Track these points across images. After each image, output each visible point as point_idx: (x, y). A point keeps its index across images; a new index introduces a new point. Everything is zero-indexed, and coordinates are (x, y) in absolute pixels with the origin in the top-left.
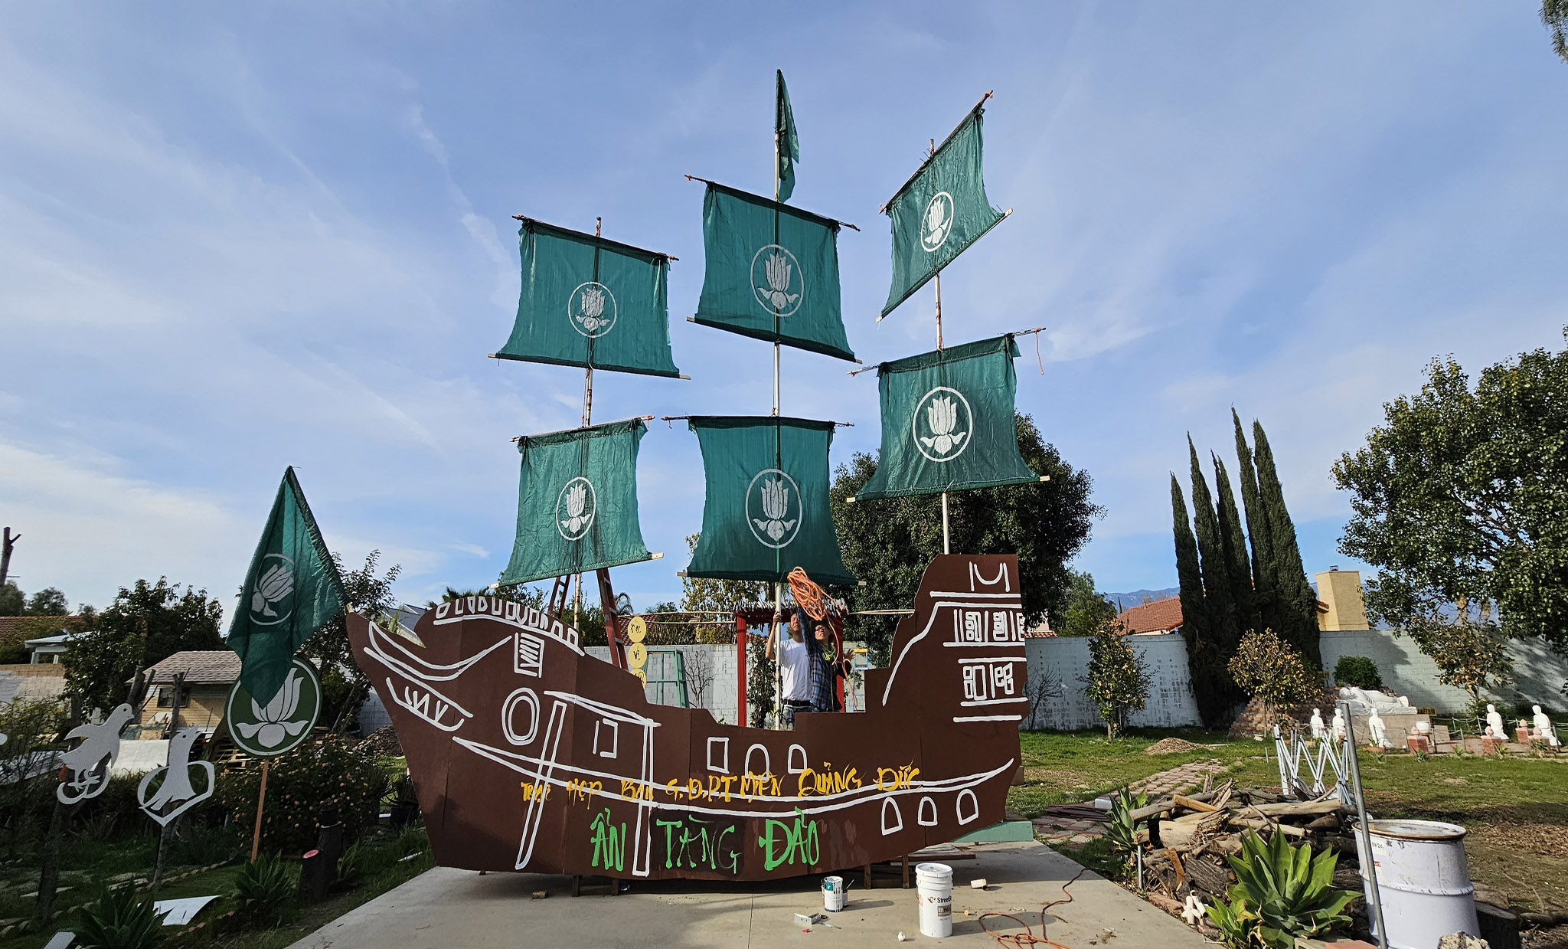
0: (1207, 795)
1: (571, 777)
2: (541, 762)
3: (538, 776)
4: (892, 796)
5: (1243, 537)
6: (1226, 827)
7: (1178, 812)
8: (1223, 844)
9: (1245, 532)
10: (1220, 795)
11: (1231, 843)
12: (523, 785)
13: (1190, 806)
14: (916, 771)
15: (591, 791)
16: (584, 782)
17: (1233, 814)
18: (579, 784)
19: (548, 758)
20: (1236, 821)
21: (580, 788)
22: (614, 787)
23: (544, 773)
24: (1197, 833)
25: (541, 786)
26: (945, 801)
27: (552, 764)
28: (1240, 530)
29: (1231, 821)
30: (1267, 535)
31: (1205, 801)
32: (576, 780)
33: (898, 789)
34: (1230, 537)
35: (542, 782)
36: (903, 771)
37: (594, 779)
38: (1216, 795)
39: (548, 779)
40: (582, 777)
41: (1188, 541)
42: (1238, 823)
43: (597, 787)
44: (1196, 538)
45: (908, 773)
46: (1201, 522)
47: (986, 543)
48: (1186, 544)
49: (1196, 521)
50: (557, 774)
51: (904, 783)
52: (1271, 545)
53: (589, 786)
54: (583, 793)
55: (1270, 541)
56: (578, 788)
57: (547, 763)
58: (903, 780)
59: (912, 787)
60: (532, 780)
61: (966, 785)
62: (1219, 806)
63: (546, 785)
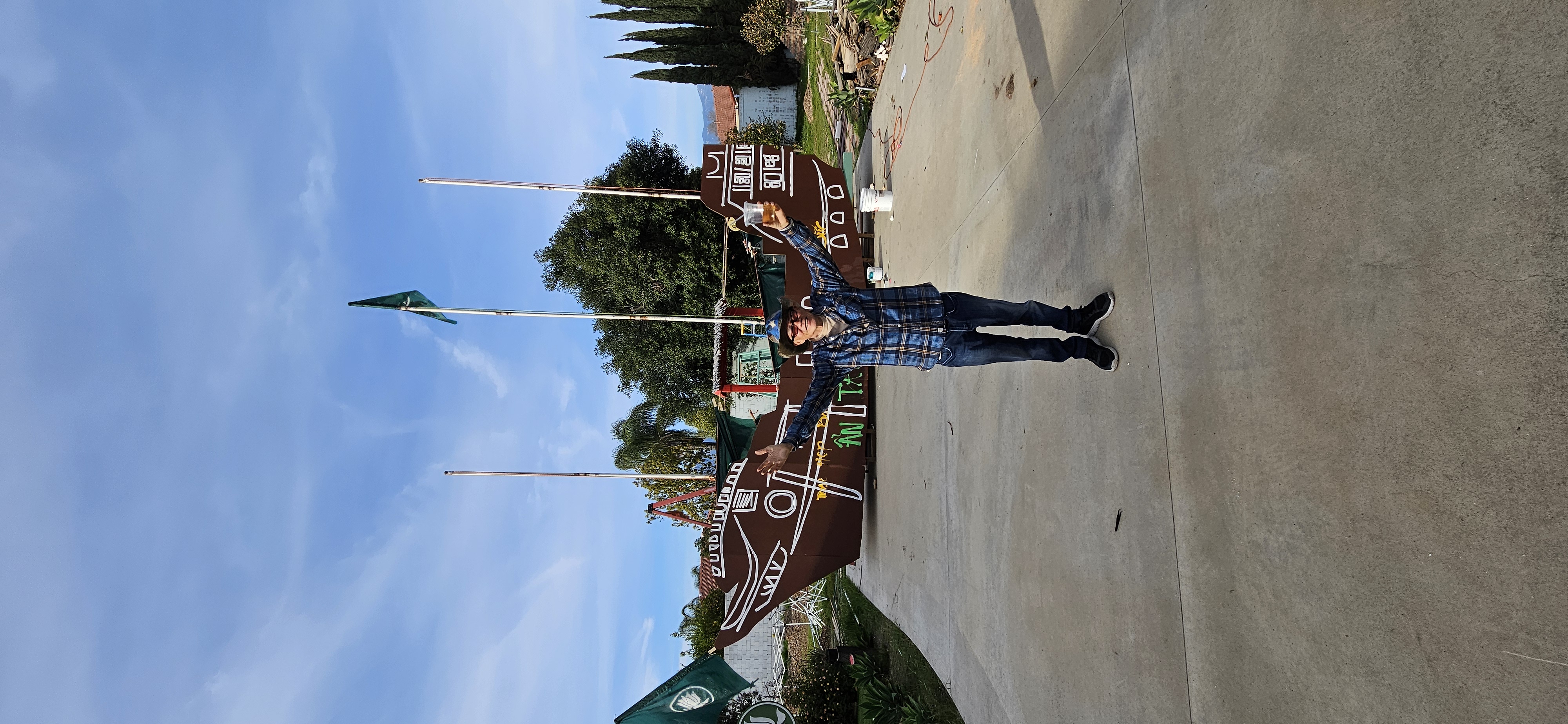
0: (832, 41)
1: (814, 463)
2: (806, 486)
3: (814, 488)
4: (829, 240)
5: (680, 28)
6: (847, 31)
7: (839, 58)
8: (854, 32)
9: (676, 26)
10: (832, 33)
11: (854, 27)
12: (818, 499)
13: (837, 52)
14: (817, 223)
15: (822, 448)
16: (818, 454)
17: (842, 26)
18: (818, 457)
19: (803, 481)
20: (844, 24)
21: (821, 455)
22: (821, 430)
23: (811, 483)
24: (850, 49)
25: (819, 485)
26: (834, 206)
27: (807, 478)
28: (675, 29)
29: (844, 27)
30: (679, 10)
31: (835, 43)
32: (816, 459)
33: (826, 236)
34: (679, 38)
35: (817, 485)
36: (817, 232)
37: (816, 446)
38: (832, 36)
39: (815, 480)
40: (815, 456)
41: (680, 72)
42: (845, 23)
43: (821, 444)
44: (677, 65)
45: (818, 228)
46: (667, 59)
47: (673, 232)
48: (682, 74)
49: (666, 63)
50: (812, 475)
51: (823, 232)
52: (686, 8)
53: (820, 450)
54: (823, 455)
55: (683, 7)
56: (820, 458)
57: (807, 482)
58: (821, 232)
59: (825, 227)
60: (816, 491)
61: (825, 192)
62: (838, 35)
63: (819, 482)
